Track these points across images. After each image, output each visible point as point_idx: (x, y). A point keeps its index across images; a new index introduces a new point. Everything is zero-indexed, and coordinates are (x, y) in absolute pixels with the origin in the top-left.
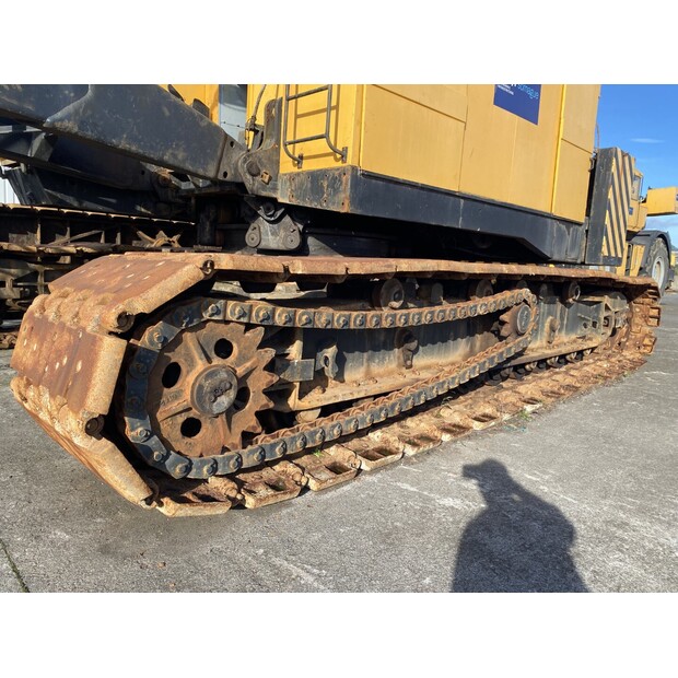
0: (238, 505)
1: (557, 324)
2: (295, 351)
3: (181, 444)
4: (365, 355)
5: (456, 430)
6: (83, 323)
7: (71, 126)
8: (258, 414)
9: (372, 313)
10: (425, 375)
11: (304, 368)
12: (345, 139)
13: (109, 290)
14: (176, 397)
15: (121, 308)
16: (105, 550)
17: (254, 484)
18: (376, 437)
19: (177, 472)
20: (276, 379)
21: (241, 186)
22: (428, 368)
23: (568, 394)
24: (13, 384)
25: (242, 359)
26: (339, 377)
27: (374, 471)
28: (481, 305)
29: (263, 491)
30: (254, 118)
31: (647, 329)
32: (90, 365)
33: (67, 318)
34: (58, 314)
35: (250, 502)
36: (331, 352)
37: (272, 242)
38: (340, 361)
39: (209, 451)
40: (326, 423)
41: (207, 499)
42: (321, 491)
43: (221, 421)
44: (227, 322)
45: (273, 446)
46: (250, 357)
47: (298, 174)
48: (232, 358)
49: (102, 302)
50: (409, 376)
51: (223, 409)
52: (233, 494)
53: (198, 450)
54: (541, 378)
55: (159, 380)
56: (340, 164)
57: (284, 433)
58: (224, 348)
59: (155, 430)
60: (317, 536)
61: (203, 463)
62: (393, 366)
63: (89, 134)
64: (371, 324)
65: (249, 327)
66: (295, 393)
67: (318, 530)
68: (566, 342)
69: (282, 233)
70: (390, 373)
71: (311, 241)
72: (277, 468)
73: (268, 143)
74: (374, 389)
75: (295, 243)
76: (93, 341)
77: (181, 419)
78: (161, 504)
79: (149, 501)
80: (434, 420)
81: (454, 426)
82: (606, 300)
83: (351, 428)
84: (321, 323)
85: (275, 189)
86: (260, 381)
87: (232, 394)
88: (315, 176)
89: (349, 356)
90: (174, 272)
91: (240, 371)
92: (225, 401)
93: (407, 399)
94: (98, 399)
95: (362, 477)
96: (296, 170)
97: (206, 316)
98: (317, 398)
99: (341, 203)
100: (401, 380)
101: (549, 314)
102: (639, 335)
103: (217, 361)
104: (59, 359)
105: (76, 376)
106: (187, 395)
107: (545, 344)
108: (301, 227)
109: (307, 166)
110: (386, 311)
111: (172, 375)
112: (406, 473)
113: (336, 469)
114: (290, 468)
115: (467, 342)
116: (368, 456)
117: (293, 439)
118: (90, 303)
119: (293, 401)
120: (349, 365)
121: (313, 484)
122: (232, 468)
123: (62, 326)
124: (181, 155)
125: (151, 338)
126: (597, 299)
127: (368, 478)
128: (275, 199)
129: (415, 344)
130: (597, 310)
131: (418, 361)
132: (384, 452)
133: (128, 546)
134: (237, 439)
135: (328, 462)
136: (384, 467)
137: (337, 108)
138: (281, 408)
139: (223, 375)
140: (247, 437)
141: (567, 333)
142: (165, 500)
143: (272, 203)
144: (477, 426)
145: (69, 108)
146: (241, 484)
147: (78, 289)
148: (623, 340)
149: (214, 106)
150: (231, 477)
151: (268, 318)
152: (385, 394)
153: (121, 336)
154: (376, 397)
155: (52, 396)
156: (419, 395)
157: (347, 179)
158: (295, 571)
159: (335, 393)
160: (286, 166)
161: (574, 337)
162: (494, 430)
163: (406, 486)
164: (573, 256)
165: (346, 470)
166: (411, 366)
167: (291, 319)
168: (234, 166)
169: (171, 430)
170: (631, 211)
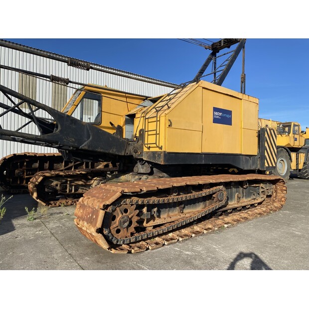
0: (130, 252)
1: (241, 196)
2: (145, 210)
3: (116, 235)
4: (167, 209)
5: (197, 233)
6: (95, 207)
7: (86, 148)
8: (135, 228)
9: (166, 198)
10: (188, 215)
11: (147, 215)
12: (162, 144)
13: (100, 198)
14: (115, 223)
15: (104, 203)
16: (98, 262)
17: (134, 247)
18: (171, 235)
19: (115, 242)
20: (139, 218)
21: (132, 156)
22: (189, 213)
23: (243, 221)
24: (75, 220)
25: (130, 213)
26: (159, 216)
27: (168, 245)
29: (136, 249)
30: (136, 134)
31: (283, 195)
32: (97, 217)
33: (90, 205)
34: (87, 203)
35: (133, 251)
36: (155, 209)
37: (142, 171)
38: (159, 212)
39: (123, 237)
40: (154, 230)
41: (122, 249)
42: (152, 249)
43: (125, 230)
44: (127, 204)
45: (139, 236)
46: (133, 213)
47: (149, 152)
48: (128, 213)
49: (99, 201)
50: (182, 215)
51: (126, 226)
52: (128, 249)
53: (120, 237)
54: (235, 215)
55: (111, 219)
56: (160, 150)
57: (142, 233)
58: (126, 211)
59: (110, 232)
60: (149, 260)
61: (121, 240)
62: (177, 213)
63: (90, 149)
64: (166, 202)
65: (132, 205)
66: (145, 222)
67: (150, 258)
68: (245, 201)
69: (145, 168)
70: (176, 215)
71: (154, 169)
72: (140, 243)
73: (140, 142)
74: (169, 220)
75: (149, 171)
76: (97, 211)
77: (116, 229)
78: (111, 250)
79: (109, 249)
80: (191, 230)
81: (197, 232)
82: (262, 185)
83: (161, 232)
84: (151, 202)
85: (142, 156)
86: (135, 219)
87: (128, 223)
88: (154, 153)
89: (162, 210)
90: (115, 194)
91: (130, 217)
92: (126, 224)
93: (179, 223)
94: (99, 224)
95: (165, 246)
96: (148, 150)
97: (122, 203)
98: (152, 223)
99: (161, 162)
100: (179, 217)
101: (237, 192)
102: (280, 197)
103: (124, 214)
104: (89, 214)
105: (94, 219)
106: (117, 223)
107: (236, 202)
108: (151, 166)
109: (152, 150)
110: (172, 197)
111: (114, 218)
112: (178, 245)
113: (157, 244)
114: (144, 243)
115: (203, 204)
116: (167, 240)
117: (144, 235)
118: (96, 201)
119: (145, 224)
120: (162, 213)
121: (150, 248)
122: (128, 242)
123: (89, 207)
124: (115, 150)
125: (109, 209)
126: (257, 185)
127: (166, 247)
128: (142, 159)
129: (183, 205)
130: (259, 189)
131: (185, 211)
132: (172, 239)
133: (103, 261)
134: (129, 234)
135: (155, 242)
136: (172, 243)
137: (159, 134)
138: (141, 226)
139: (126, 218)
140: (132, 234)
141: (246, 198)
142: (112, 249)
143: (141, 160)
144: (205, 232)
145: (86, 143)
146: (130, 247)
147: (92, 197)
148: (274, 199)
149: (123, 126)
150: (128, 244)
151: (137, 202)
152: (173, 222)
153: (104, 210)
154: (170, 222)
155: (87, 223)
156: (183, 222)
157: (162, 155)
158: (143, 267)
159: (158, 221)
160: (145, 149)
161: (250, 199)
162: (210, 233)
163: (177, 249)
164: (254, 167)
165: (159, 244)
166: (183, 212)
167: (143, 202)
168: (130, 150)
169: (113, 232)
170: (296, 140)
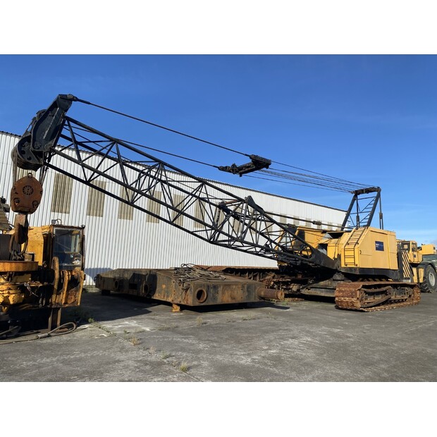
1: (396, 293)
28: (384, 289)
47: (346, 267)
54: (395, 304)
56: (356, 266)
73: (338, 261)
82: (406, 288)
85: (340, 269)
88: (351, 268)
99: (357, 273)
107: (394, 297)
109: (349, 266)
130: (405, 290)
157: (357, 269)
160: (343, 266)
161: (401, 296)
170: (415, 256)
